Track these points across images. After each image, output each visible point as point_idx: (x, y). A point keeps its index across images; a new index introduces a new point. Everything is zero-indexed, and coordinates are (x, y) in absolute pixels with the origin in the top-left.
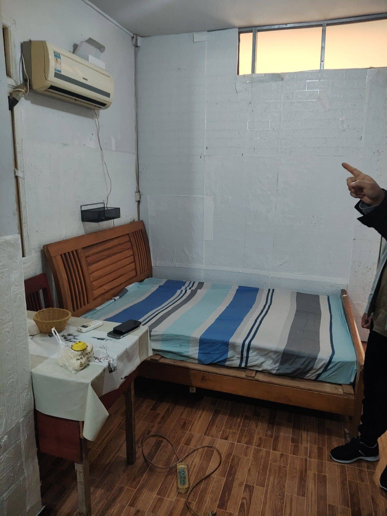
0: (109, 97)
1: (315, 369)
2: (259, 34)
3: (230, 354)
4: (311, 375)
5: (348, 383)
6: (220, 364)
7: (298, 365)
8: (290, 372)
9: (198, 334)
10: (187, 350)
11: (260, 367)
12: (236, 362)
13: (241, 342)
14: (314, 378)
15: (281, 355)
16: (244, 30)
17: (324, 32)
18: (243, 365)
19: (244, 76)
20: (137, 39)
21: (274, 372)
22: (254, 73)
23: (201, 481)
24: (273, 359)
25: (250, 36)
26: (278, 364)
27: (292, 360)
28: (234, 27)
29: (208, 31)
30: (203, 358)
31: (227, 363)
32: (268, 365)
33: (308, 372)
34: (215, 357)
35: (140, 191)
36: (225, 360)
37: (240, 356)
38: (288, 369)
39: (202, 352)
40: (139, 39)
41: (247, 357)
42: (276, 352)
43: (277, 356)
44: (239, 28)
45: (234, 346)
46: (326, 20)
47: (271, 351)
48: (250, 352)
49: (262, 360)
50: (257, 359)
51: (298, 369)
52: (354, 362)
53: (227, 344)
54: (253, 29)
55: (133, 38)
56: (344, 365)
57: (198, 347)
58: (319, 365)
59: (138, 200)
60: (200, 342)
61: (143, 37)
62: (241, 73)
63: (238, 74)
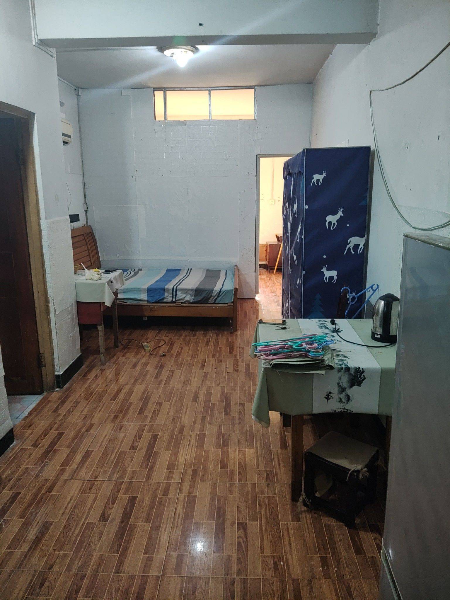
0: (70, 138)
1: (213, 296)
2: (168, 93)
3: (166, 295)
4: (211, 300)
5: (231, 302)
6: (160, 301)
7: (204, 295)
8: (199, 300)
9: (146, 286)
10: (140, 296)
11: (184, 300)
12: (170, 299)
13: (172, 287)
14: (213, 302)
15: (194, 292)
16: (157, 89)
17: (210, 94)
18: (174, 300)
19: (159, 121)
20: (79, 91)
21: (191, 301)
22: (166, 119)
23: (156, 348)
24: (190, 294)
25: (162, 93)
26: (193, 297)
27: (201, 293)
28: (151, 88)
29: (132, 89)
30: (150, 300)
31: (165, 300)
32: (188, 298)
33: (209, 299)
34: (158, 298)
35: (87, 203)
36: (163, 299)
37: (172, 295)
38: (199, 298)
39: (149, 296)
40: (80, 90)
41: (176, 295)
42: (191, 290)
43: (192, 292)
44: (154, 88)
45: (168, 290)
46: (210, 87)
47: (189, 290)
48: (177, 292)
49: (184, 296)
50: (182, 296)
51: (205, 297)
52: (232, 290)
53: (163, 289)
54: (163, 89)
55: (76, 89)
56: (228, 292)
57: (146, 294)
58: (214, 294)
59: (86, 209)
60: (147, 291)
61: (83, 89)
62: (157, 120)
63: (155, 119)
